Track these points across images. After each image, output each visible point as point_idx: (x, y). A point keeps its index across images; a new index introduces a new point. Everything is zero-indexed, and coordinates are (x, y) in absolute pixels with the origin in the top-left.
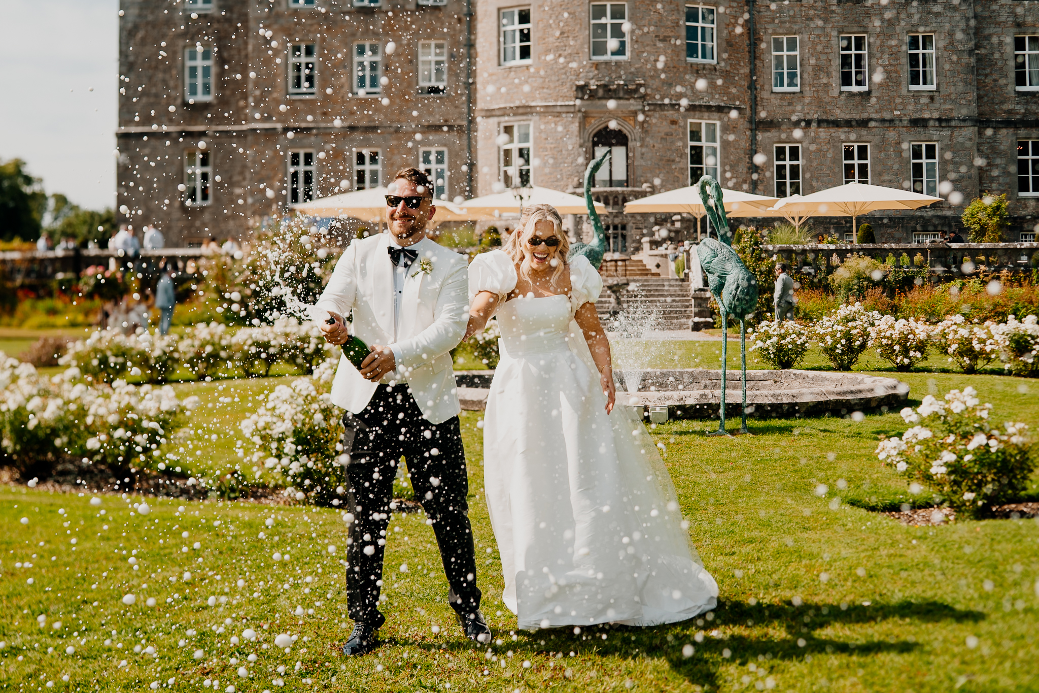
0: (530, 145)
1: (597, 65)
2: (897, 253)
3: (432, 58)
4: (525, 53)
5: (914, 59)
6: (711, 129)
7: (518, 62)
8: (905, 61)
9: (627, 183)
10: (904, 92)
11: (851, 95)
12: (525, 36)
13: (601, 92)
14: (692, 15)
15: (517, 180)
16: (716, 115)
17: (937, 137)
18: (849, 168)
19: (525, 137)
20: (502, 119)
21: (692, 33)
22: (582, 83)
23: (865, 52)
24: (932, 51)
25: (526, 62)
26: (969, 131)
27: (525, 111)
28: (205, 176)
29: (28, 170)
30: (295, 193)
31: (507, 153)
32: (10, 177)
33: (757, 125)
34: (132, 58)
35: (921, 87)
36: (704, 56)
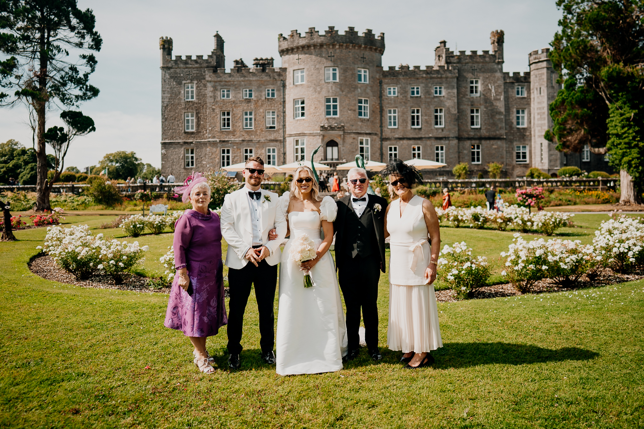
0: (304, 146)
1: (328, 119)
2: (430, 183)
3: (271, 116)
4: (303, 114)
5: (436, 117)
6: (367, 140)
7: (300, 118)
8: (433, 117)
9: (338, 159)
10: (433, 128)
11: (415, 129)
12: (303, 108)
13: (329, 128)
14: (360, 102)
15: (300, 158)
16: (368, 136)
17: (444, 144)
18: (414, 154)
19: (303, 144)
20: (295, 137)
21: (360, 108)
22: (322, 125)
23: (420, 114)
24: (443, 114)
25: (303, 118)
26: (455, 142)
27: (304, 135)
28: (192, 158)
29: (137, 156)
30: (223, 163)
31: (297, 149)
32: (130, 158)
33: (383, 139)
34: (166, 116)
35: (439, 126)
36: (364, 116)
